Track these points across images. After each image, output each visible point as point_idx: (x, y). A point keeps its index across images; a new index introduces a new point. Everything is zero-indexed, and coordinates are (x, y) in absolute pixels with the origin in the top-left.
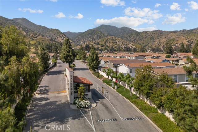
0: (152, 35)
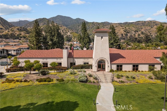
0: (98, 25)
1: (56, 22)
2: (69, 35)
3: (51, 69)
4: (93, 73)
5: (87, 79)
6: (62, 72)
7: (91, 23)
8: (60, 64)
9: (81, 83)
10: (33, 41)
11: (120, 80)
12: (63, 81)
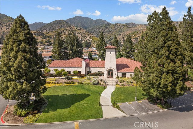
0: (121, 27)
1: (75, 23)
2: (89, 39)
3: (73, 75)
4: (103, 79)
5: (99, 82)
6: (82, 78)
7: (114, 24)
8: (80, 72)
9: (94, 85)
10: (56, 51)
11: (122, 84)
12: (82, 83)
